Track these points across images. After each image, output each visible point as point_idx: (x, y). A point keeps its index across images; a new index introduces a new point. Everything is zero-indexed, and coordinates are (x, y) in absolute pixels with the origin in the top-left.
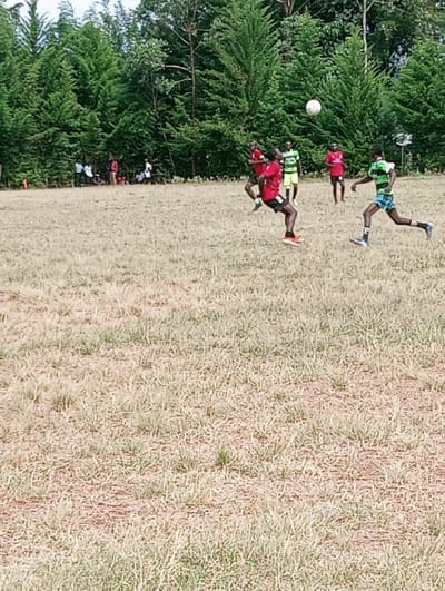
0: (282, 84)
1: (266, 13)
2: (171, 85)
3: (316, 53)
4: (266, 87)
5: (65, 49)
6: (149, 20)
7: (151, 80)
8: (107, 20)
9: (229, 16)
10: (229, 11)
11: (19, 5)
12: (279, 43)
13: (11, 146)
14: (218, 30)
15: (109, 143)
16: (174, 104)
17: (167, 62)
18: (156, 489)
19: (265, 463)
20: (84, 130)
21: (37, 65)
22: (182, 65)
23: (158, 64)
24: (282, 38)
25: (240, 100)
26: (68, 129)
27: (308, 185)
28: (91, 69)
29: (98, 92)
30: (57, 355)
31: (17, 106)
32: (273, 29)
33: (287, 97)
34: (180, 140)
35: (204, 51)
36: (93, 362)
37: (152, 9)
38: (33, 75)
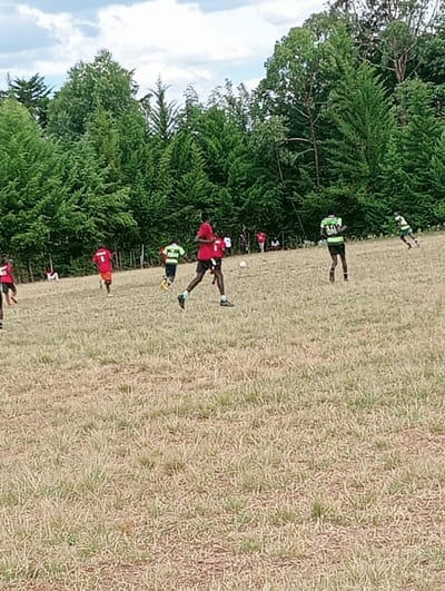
0: (400, 146)
1: (379, 82)
2: (294, 157)
3: (429, 114)
4: (384, 149)
5: (192, 132)
6: (270, 98)
7: (275, 154)
8: (231, 101)
9: (344, 88)
10: (344, 83)
11: (149, 96)
12: (394, 107)
13: (150, 227)
14: (334, 102)
15: (242, 215)
16: (299, 174)
17: (289, 135)
18: (252, 544)
19: (358, 512)
20: (217, 206)
21: (169, 150)
22: (304, 137)
23: (281, 138)
24: (396, 103)
25: (361, 164)
26: (201, 206)
27: (431, 238)
28: (219, 149)
29: (228, 169)
30: (174, 421)
31: (153, 189)
32: (387, 95)
33: (406, 157)
34: (308, 206)
35: (323, 122)
36: (209, 426)
37: (271, 88)
38: (166, 158)
